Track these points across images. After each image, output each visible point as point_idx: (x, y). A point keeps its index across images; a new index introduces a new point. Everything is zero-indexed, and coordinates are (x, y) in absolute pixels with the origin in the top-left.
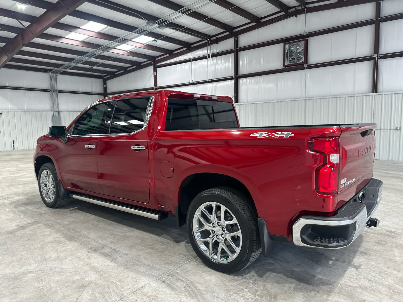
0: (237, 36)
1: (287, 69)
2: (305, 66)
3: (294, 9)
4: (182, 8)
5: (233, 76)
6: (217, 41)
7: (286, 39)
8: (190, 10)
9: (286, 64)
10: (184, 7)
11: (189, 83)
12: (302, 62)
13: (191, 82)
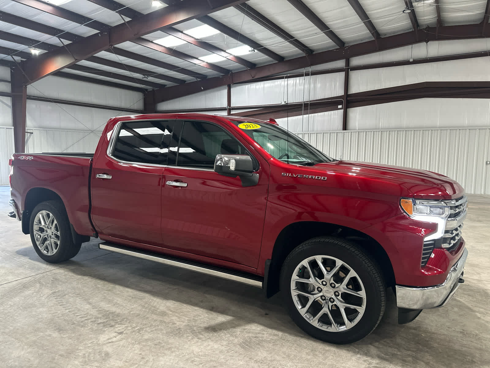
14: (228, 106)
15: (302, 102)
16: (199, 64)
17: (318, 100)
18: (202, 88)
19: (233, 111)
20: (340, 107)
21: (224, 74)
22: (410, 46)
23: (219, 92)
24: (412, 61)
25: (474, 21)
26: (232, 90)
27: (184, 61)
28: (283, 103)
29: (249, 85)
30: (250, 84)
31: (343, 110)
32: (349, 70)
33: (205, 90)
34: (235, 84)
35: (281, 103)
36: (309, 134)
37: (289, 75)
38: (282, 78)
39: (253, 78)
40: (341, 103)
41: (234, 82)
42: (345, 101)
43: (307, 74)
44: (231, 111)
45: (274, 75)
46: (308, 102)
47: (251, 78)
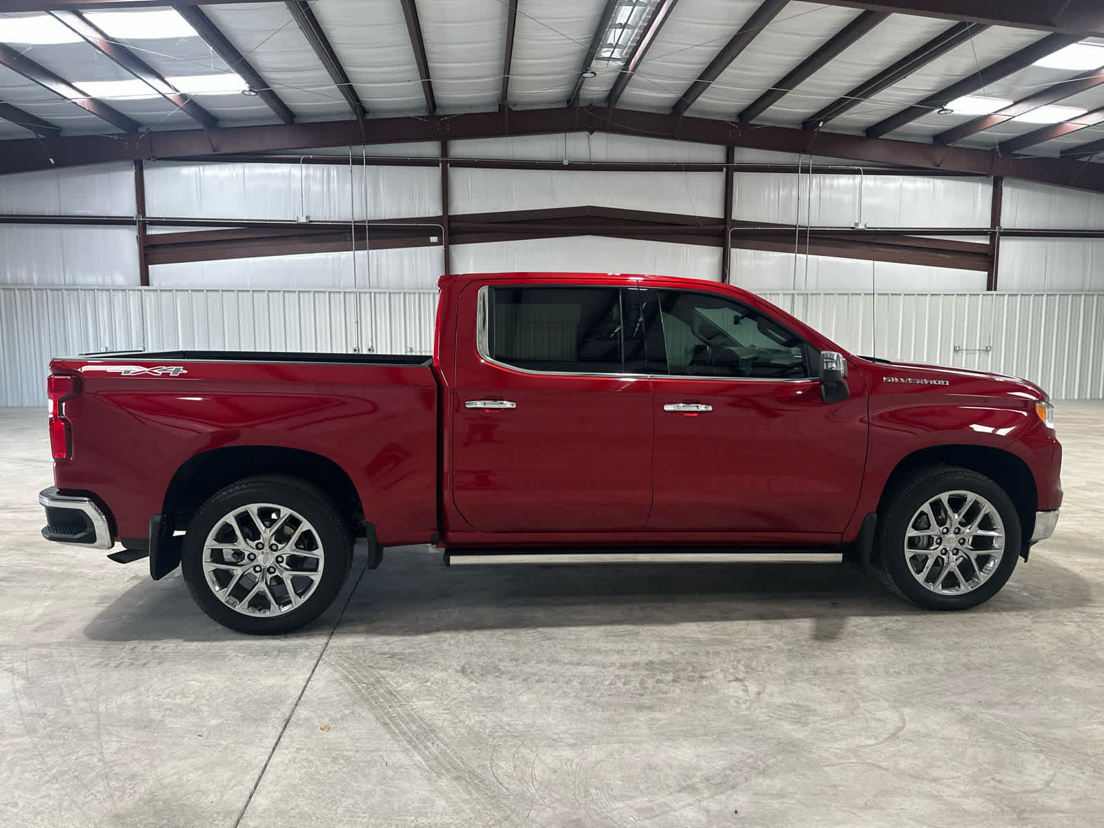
14: (138, 213)
15: (351, 222)
16: (75, 101)
17: (385, 220)
18: (51, 160)
19: (155, 229)
20: (434, 239)
21: (124, 132)
22: (561, 136)
23: (106, 175)
24: (567, 164)
25: (658, 108)
26: (149, 174)
27: (32, 85)
28: (303, 220)
29: (201, 168)
30: (203, 164)
31: (442, 247)
32: (449, 164)
33: (59, 165)
34: (159, 159)
35: (296, 219)
36: (358, 293)
37: (311, 156)
38: (296, 161)
39: (215, 153)
40: (436, 232)
41: (159, 156)
42: (447, 228)
43: (357, 161)
44: (148, 226)
45: (272, 152)
46: (365, 222)
47: (209, 152)
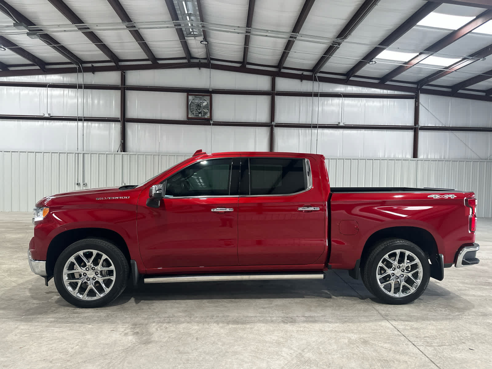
0: (124, 71)
1: (189, 122)
2: (212, 122)
3: (197, 61)
4: (81, 23)
5: (119, 118)
6: (93, 70)
7: (189, 90)
8: (88, 28)
9: (190, 116)
10: (83, 23)
11: (43, 116)
12: (207, 117)
13: (47, 115)
